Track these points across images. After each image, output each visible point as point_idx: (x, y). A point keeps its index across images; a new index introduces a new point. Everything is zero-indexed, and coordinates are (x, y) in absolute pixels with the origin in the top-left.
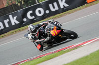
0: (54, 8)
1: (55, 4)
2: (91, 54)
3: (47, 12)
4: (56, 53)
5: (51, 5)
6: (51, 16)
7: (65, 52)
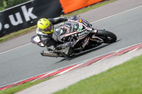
0: (16, 20)
1: (18, 15)
2: (70, 87)
4: (19, 86)
5: (11, 17)
6: (12, 32)
7: (32, 84)
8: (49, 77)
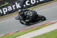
3: (38, 2)
7: (46, 26)
8: (53, 23)
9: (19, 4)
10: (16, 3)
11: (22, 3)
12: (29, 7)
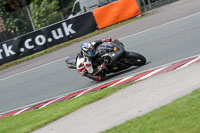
0: (58, 35)
5: (54, 32)
9: (10, 47)
10: (4, 46)
11: (16, 44)
12: (31, 52)
